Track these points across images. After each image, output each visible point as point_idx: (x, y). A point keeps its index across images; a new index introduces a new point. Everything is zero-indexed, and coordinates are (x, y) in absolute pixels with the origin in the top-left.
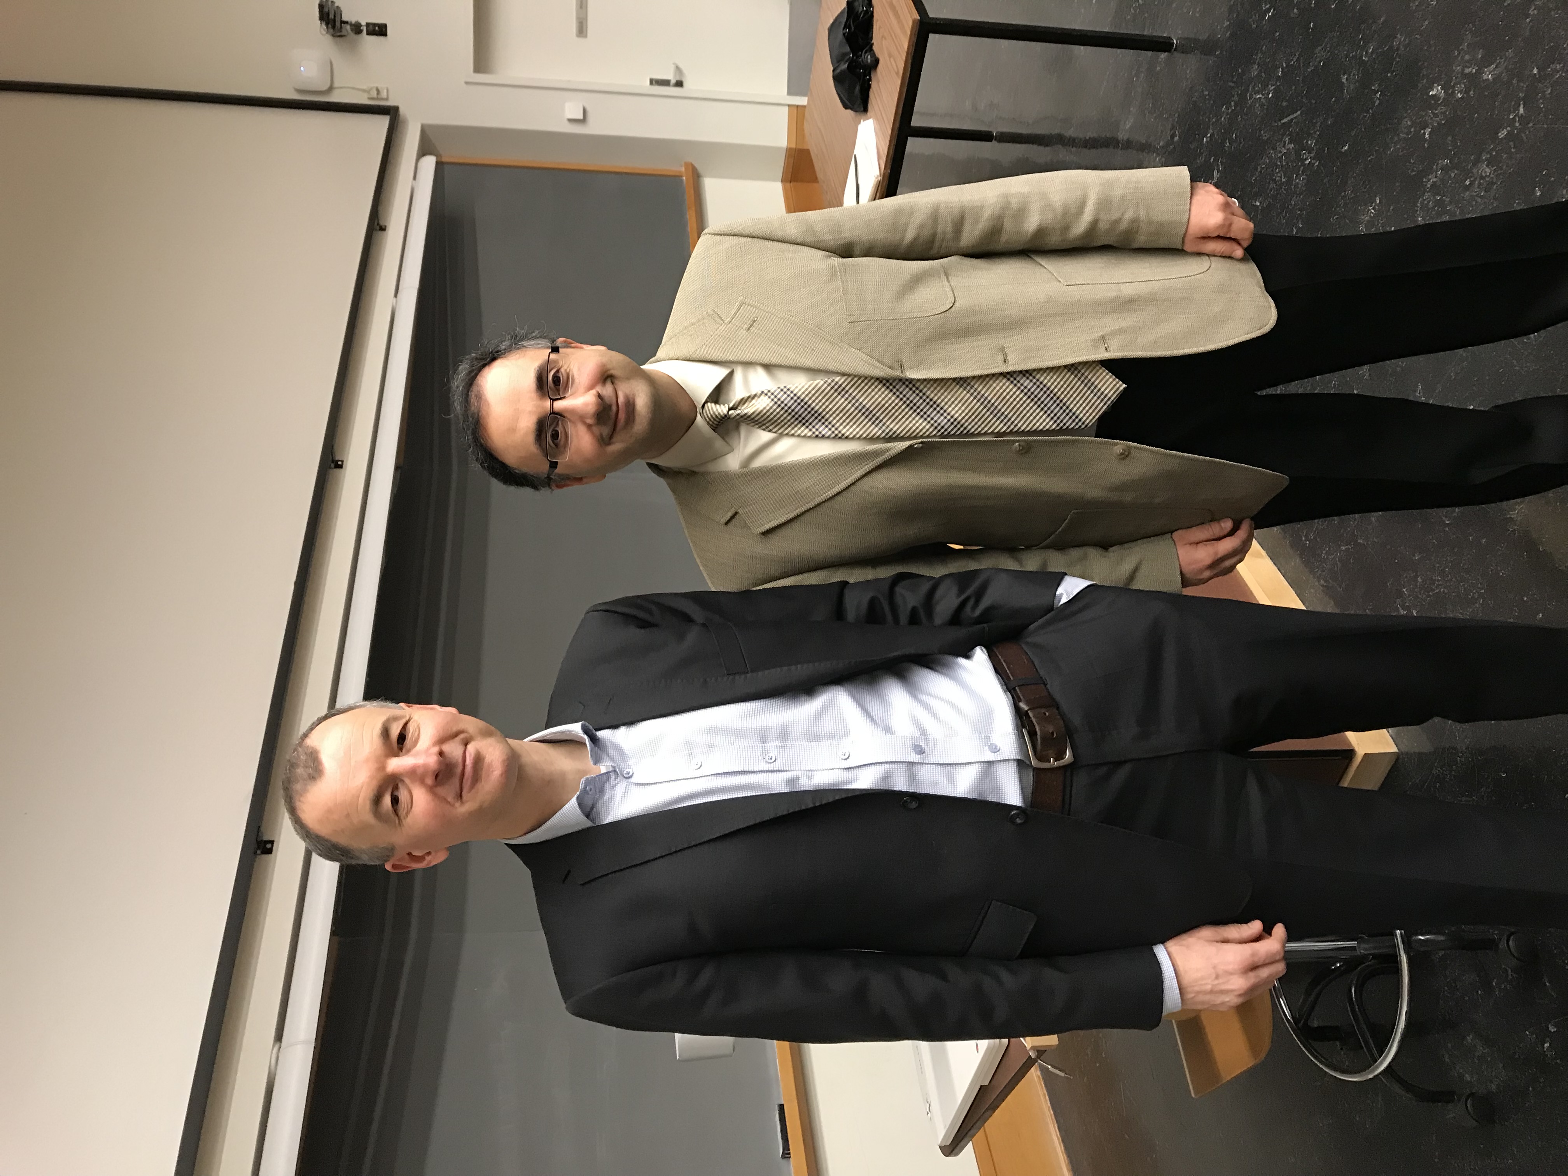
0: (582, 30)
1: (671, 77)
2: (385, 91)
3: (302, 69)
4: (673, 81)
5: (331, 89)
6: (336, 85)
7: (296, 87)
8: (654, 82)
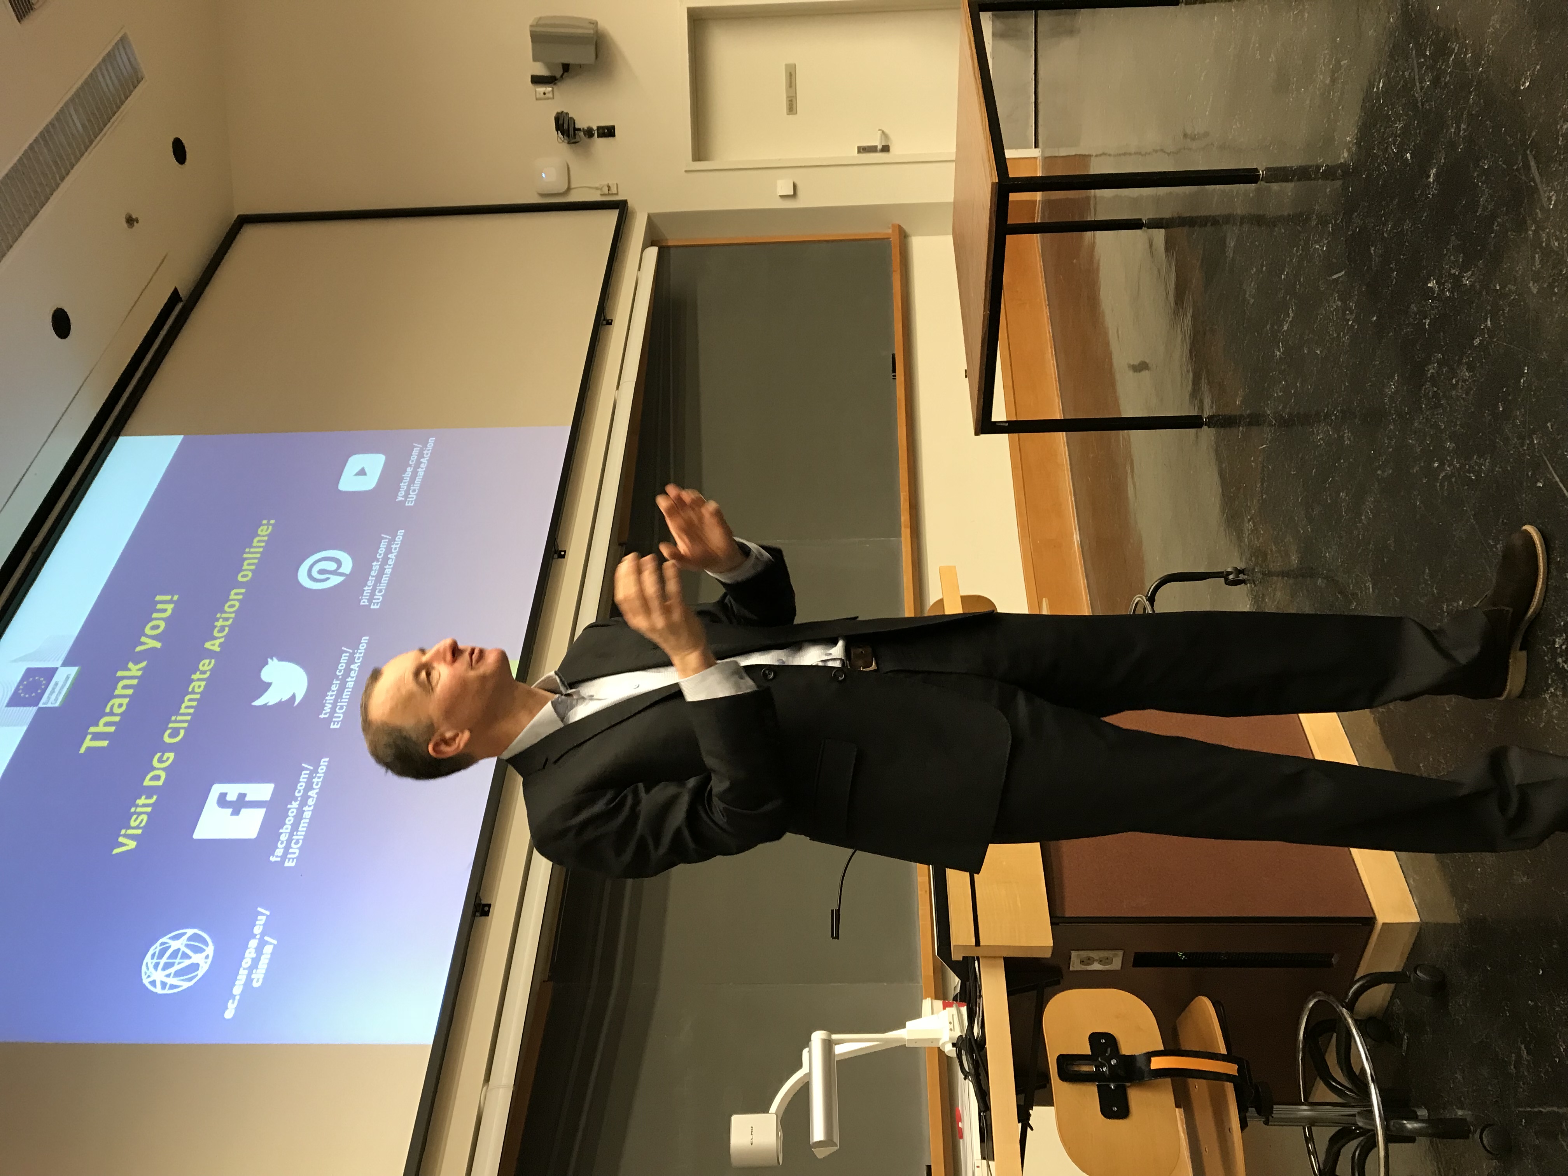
0: (792, 108)
1: (878, 143)
2: (615, 186)
3: (544, 175)
4: (879, 147)
5: (569, 189)
6: (573, 186)
7: (540, 192)
8: (863, 150)
